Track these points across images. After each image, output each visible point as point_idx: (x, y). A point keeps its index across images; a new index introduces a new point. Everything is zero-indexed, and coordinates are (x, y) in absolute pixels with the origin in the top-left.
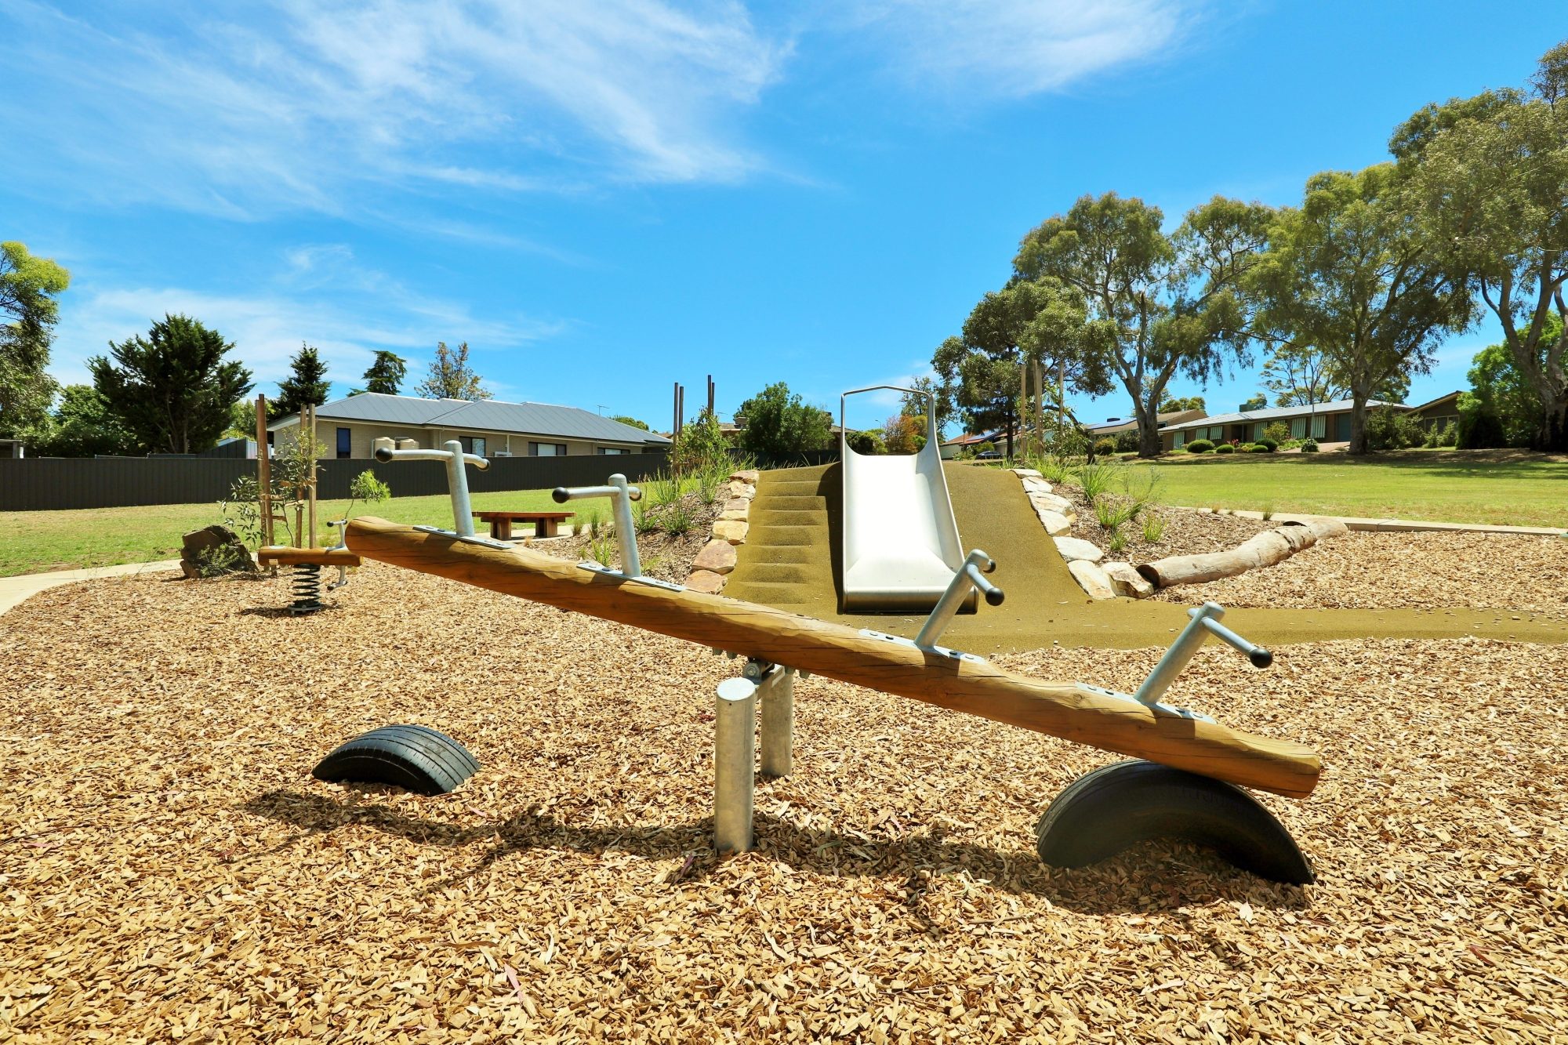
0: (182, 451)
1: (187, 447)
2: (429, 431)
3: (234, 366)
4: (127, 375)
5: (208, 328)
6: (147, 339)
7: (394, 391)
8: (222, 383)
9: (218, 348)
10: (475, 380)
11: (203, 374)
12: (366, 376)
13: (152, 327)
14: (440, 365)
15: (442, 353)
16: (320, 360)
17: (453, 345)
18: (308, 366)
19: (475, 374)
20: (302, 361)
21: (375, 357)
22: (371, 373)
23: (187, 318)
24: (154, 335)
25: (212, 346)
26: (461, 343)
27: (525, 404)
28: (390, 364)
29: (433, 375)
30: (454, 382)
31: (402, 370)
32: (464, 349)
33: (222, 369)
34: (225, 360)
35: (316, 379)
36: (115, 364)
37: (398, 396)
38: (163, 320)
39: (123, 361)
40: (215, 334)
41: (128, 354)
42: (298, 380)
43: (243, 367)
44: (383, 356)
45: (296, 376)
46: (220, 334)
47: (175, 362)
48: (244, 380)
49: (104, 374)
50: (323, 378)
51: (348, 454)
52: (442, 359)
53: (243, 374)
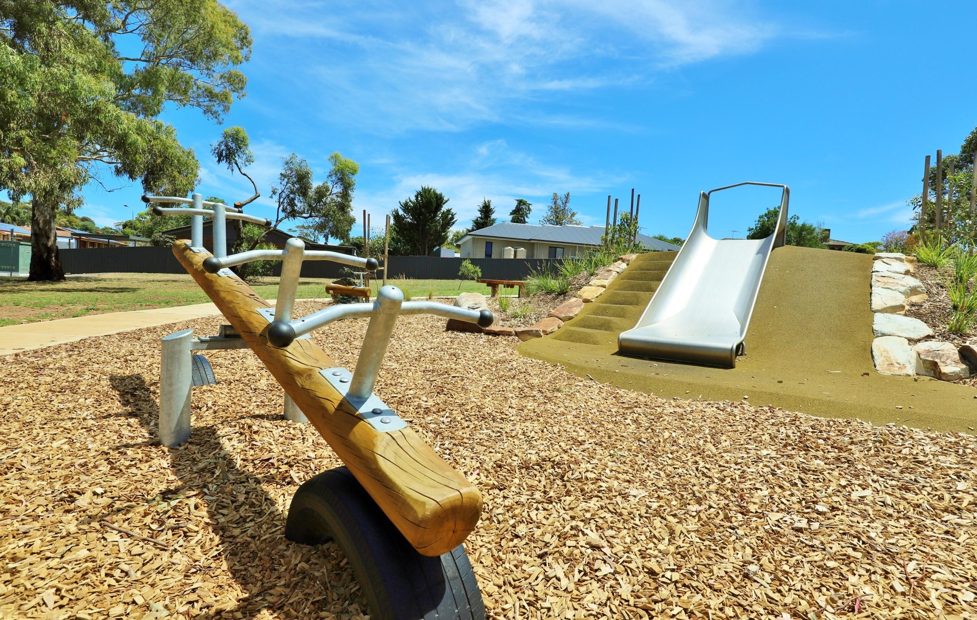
0: (424, 254)
1: (427, 253)
2: (533, 243)
3: (449, 211)
4: (405, 218)
5: (438, 192)
6: (413, 199)
7: (524, 222)
8: (443, 220)
9: (441, 202)
10: (573, 215)
11: (435, 216)
12: (511, 214)
13: (415, 193)
14: (554, 206)
15: (555, 198)
16: (492, 207)
17: (561, 194)
18: (486, 210)
19: (573, 211)
20: (483, 207)
21: (516, 203)
22: (514, 213)
23: (430, 187)
24: (417, 197)
25: (439, 200)
26: (566, 193)
27: (592, 227)
28: (524, 207)
29: (549, 213)
30: (561, 216)
31: (529, 210)
32: (567, 196)
33: (444, 213)
34: (444, 208)
35: (490, 217)
36: (401, 212)
37: (526, 224)
38: (420, 189)
39: (404, 210)
40: (441, 195)
41: (406, 207)
42: (481, 218)
43: (452, 211)
44: (521, 202)
45: (480, 216)
46: (443, 195)
47: (423, 210)
48: (452, 218)
49: (397, 217)
50: (493, 216)
51: (491, 256)
52: (555, 203)
53: (452, 215)
